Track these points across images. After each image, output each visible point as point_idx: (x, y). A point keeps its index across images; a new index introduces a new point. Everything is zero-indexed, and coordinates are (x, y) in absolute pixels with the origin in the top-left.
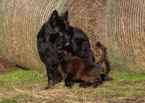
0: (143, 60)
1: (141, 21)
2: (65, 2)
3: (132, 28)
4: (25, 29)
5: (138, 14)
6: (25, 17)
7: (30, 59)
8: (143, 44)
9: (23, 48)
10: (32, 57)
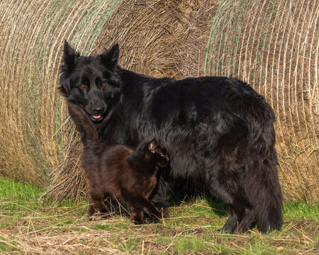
0: (292, 170)
1: (292, 74)
2: (106, 19)
3: (269, 90)
4: (4, 79)
5: (285, 55)
6: (6, 50)
7: (14, 153)
8: (293, 129)
10: (20, 151)
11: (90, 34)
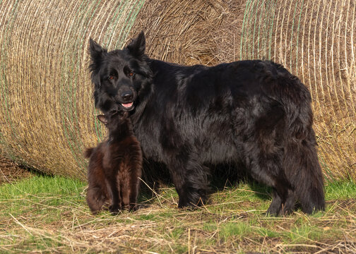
0: (333, 150)
1: (328, 53)
2: (139, 9)
3: (306, 71)
4: (41, 75)
5: (320, 34)
6: (41, 45)
7: (54, 148)
8: (332, 109)
10: (60, 146)
11: (124, 25)
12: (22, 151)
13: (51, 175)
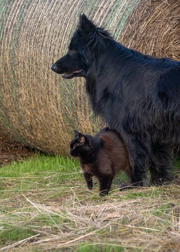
2: (128, 15)
4: (44, 70)
6: (44, 45)
9: (42, 112)
12: (28, 135)
13: (53, 155)
